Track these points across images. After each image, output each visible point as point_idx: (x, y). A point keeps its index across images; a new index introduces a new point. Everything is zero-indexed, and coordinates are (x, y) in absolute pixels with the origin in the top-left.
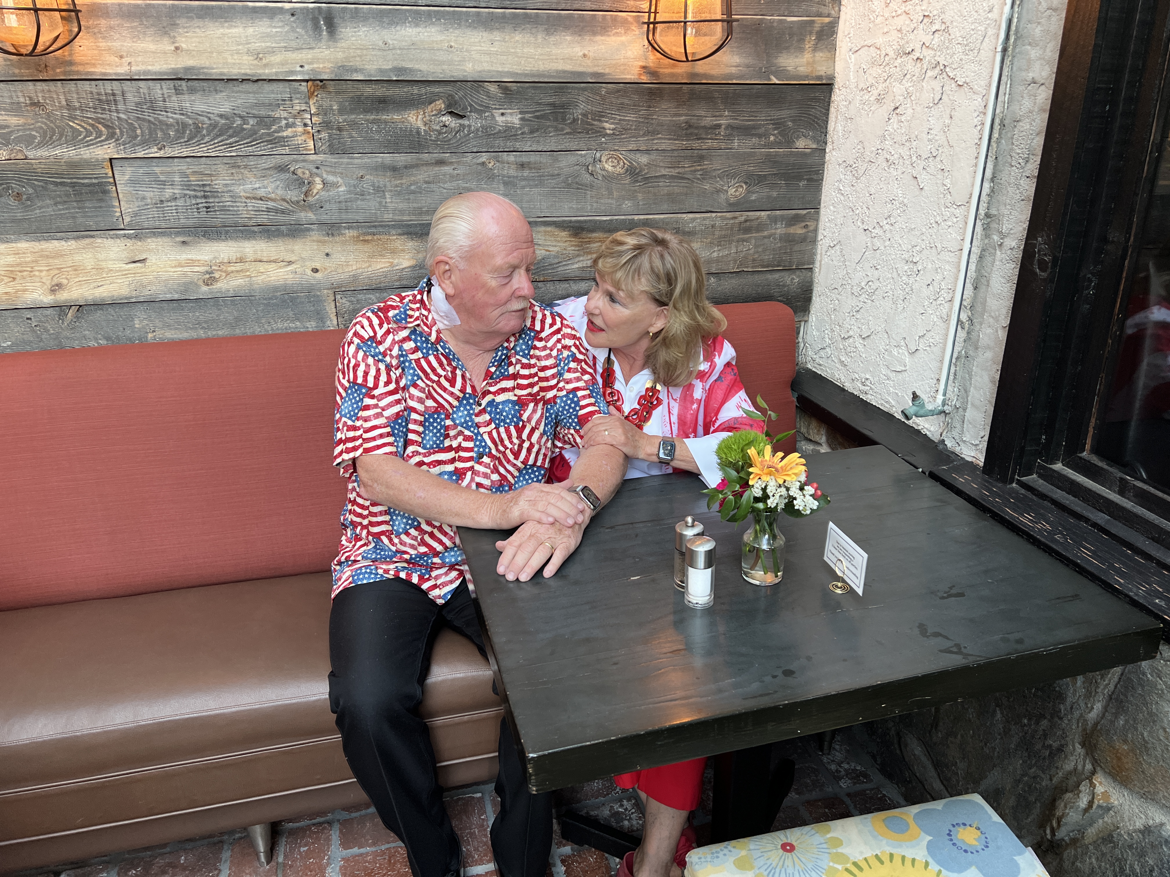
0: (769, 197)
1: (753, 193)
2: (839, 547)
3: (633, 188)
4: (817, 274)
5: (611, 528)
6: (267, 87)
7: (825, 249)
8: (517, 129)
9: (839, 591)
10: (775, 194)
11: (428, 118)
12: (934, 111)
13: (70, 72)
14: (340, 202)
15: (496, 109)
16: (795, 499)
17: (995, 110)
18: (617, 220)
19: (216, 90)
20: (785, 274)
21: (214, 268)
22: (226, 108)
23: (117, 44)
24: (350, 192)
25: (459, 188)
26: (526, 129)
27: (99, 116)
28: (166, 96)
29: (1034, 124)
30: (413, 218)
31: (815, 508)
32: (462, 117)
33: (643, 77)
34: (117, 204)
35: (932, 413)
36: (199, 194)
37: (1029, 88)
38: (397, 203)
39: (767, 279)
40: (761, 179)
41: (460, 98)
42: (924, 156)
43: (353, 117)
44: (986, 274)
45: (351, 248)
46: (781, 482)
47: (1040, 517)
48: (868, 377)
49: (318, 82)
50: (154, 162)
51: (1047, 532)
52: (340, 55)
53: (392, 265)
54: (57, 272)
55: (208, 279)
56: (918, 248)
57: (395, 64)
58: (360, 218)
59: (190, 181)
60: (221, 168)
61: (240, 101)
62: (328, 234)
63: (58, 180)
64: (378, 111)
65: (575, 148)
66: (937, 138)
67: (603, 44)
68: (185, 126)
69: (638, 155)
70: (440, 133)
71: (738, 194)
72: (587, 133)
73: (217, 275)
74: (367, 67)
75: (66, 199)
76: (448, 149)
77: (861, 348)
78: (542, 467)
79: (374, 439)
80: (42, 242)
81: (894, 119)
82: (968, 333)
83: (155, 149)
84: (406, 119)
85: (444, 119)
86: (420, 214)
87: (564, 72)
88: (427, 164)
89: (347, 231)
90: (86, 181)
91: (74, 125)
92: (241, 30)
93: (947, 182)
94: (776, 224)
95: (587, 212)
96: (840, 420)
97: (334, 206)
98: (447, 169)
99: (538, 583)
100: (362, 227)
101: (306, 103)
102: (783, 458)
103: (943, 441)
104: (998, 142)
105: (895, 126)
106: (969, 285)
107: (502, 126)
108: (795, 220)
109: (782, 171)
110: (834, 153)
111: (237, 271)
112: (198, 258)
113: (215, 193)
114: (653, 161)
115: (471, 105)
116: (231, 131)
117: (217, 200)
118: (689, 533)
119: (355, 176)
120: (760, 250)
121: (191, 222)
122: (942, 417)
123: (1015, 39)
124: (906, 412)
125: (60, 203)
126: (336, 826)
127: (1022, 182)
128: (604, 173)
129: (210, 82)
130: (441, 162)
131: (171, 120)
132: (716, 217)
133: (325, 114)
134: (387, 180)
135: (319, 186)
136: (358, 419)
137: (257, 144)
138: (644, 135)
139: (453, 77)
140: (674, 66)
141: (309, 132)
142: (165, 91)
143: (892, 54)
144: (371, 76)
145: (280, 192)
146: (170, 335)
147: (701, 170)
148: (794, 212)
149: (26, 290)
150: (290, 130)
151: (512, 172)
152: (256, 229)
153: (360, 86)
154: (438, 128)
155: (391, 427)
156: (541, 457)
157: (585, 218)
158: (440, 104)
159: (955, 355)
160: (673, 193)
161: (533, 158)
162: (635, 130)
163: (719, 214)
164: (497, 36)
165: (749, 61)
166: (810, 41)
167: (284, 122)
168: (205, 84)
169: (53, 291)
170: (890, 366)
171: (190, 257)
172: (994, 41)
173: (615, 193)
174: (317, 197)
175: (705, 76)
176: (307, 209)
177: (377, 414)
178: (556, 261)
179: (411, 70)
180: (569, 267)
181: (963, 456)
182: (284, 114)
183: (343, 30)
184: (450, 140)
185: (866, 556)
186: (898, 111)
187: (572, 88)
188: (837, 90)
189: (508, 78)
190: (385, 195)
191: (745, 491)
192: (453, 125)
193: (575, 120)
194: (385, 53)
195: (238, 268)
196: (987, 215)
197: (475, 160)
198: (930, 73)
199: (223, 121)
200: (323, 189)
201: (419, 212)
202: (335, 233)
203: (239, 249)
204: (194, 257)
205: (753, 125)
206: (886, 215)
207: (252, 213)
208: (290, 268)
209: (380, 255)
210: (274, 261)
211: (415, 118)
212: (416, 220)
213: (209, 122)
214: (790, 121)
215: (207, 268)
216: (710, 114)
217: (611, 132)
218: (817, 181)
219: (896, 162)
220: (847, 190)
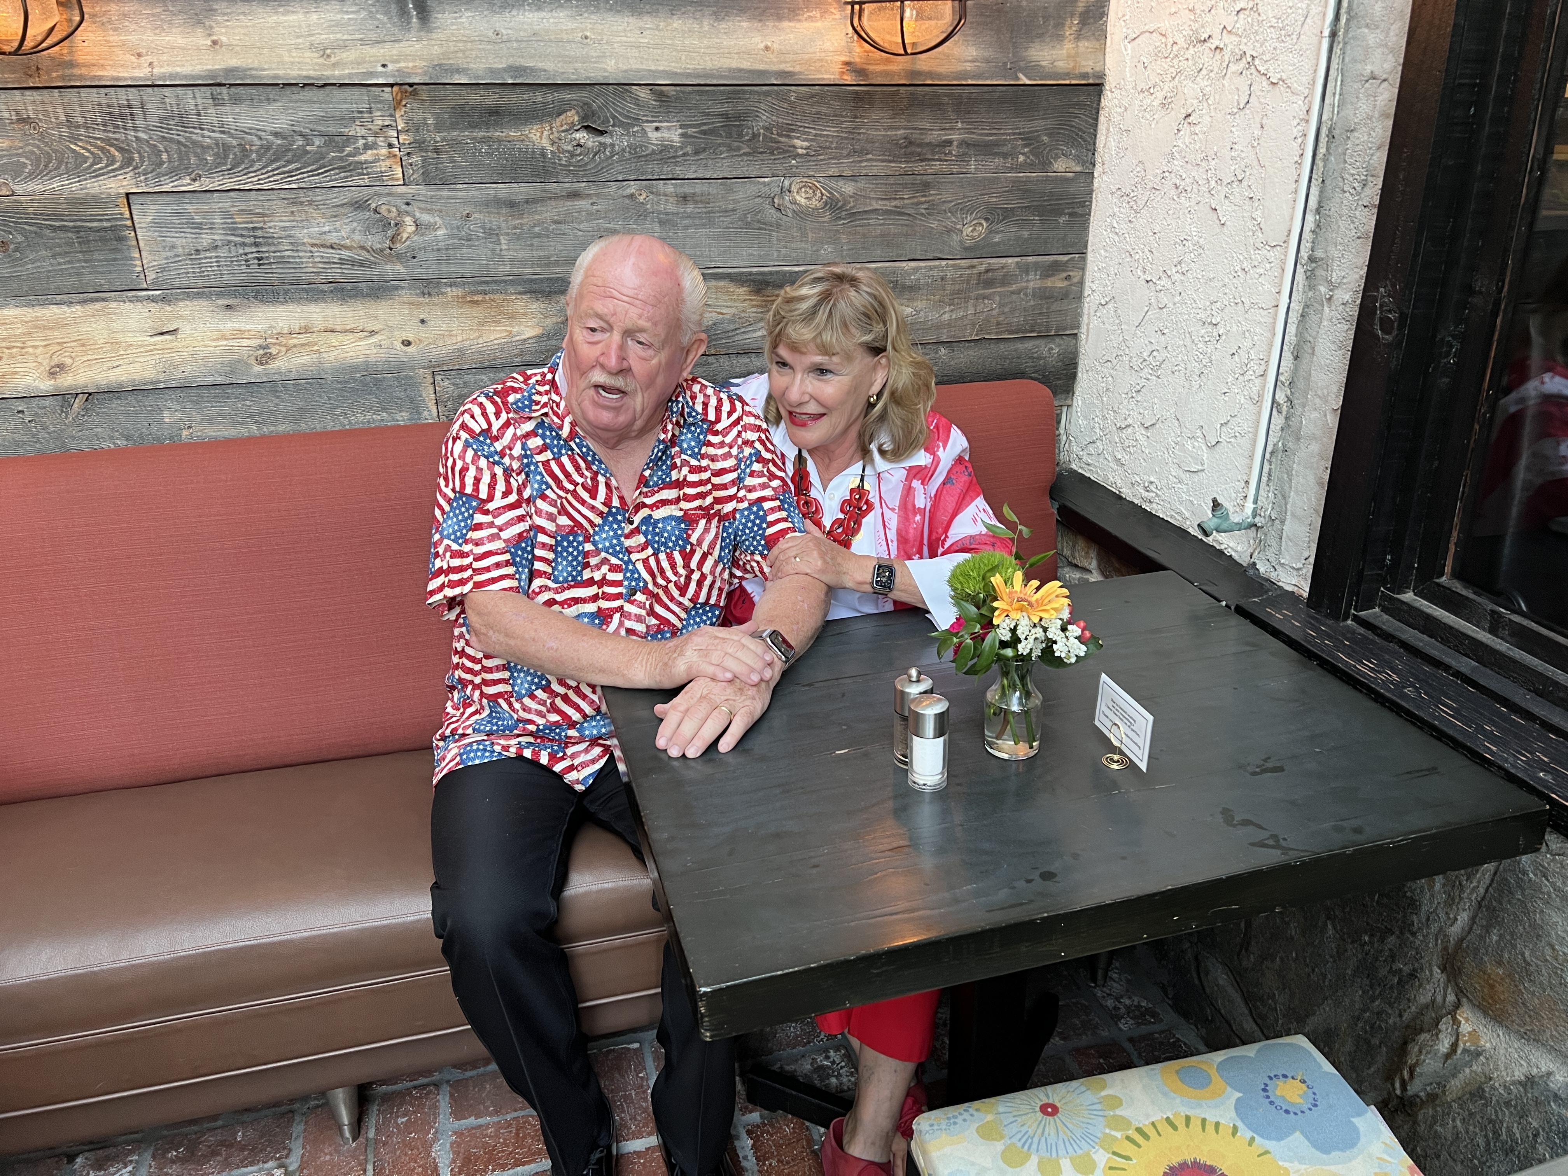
0: (1018, 238)
1: (997, 233)
2: (1115, 707)
3: (835, 228)
4: (1083, 342)
5: (809, 685)
6: (338, 94)
7: (1094, 307)
8: (677, 149)
9: (1115, 766)
10: (1026, 234)
11: (556, 135)
12: (1239, 119)
13: (71, 77)
14: (438, 250)
15: (648, 121)
16: (1055, 642)
17: (1320, 116)
19: (268, 99)
20: (1041, 342)
21: (269, 340)
22: (282, 123)
23: (133, 38)
24: (451, 236)
25: (599, 230)
26: (689, 149)
27: (111, 135)
28: (200, 108)
29: (1374, 134)
30: (538, 270)
31: (1082, 654)
32: (602, 133)
33: (845, 77)
34: (137, 255)
35: (1239, 527)
36: (248, 241)
37: (1367, 85)
38: (516, 250)
39: (1016, 350)
40: (1007, 214)
41: (599, 107)
42: (1226, 180)
43: (455, 134)
44: (1310, 338)
45: (454, 312)
46: (1036, 620)
47: (1384, 664)
48: (1152, 479)
49: (407, 87)
50: (187, 198)
51: (1393, 684)
52: (436, 50)
53: (511, 334)
54: (58, 348)
55: (263, 356)
56: (1218, 305)
57: (511, 61)
58: (467, 271)
59: (235, 223)
60: (278, 205)
61: (301, 114)
62: (424, 294)
63: (57, 224)
64: (488, 126)
65: (755, 173)
66: (1243, 155)
67: (792, 32)
68: (227, 148)
69: (841, 183)
70: (573, 155)
71: (975, 234)
72: (772, 153)
73: (273, 350)
74: (472, 65)
75: (67, 249)
76: (583, 176)
77: (1142, 440)
78: (716, 605)
79: (488, 569)
80: (37, 308)
81: (1186, 130)
82: (1286, 418)
83: (187, 180)
84: (526, 136)
85: (578, 135)
86: (548, 265)
87: (740, 70)
88: (556, 197)
89: (449, 289)
90: (95, 224)
91: (77, 149)
92: (301, 16)
93: (1258, 214)
94: (1027, 274)
95: (772, 260)
96: (1116, 537)
97: (431, 256)
98: (582, 204)
99: (710, 760)
100: (468, 283)
101: (391, 116)
102: (1038, 589)
103: (1254, 564)
104: (1325, 160)
106: (1287, 354)
107: (657, 145)
108: (1053, 269)
109: (1035, 203)
110: (1105, 178)
111: (302, 345)
112: (248, 327)
113: (269, 240)
114: (861, 190)
115: (614, 117)
116: (290, 155)
117: (272, 249)
118: (914, 690)
119: (458, 215)
120: (1006, 310)
121: (238, 279)
122: (1252, 532)
123: (1347, 20)
124: (1205, 526)
125: (60, 254)
126: (446, 1088)
127: (1357, 213)
128: (794, 207)
129: (261, 88)
130: (575, 195)
131: (208, 140)
132: (947, 266)
133: (417, 131)
134: (502, 219)
135: (411, 229)
136: (466, 542)
137: (326, 172)
138: (848, 156)
139: (589, 78)
140: (888, 61)
141: (395, 156)
142: (200, 101)
143: (1181, 42)
144: (478, 77)
145: (357, 237)
146: (212, 432)
147: (926, 202)
148: (1051, 258)
149: (16, 373)
150: (370, 152)
151: (671, 208)
152: (325, 287)
153: (464, 91)
154: (570, 148)
155: (511, 554)
156: (715, 592)
157: (770, 269)
158: (572, 116)
159: (1269, 449)
160: (889, 234)
161: (699, 188)
162: (836, 148)
163: (951, 262)
164: (648, 22)
165: (989, 53)
166: (1071, 26)
167: (361, 142)
168: (253, 91)
169: (52, 374)
170: (1182, 465)
171: (236, 326)
172: (1319, 23)
173: (810, 235)
174: (408, 243)
175: (930, 74)
176: (395, 260)
177: (492, 535)
178: (732, 327)
179: (532, 70)
180: (750, 336)
181: (1280, 584)
182: (362, 131)
183: (440, 16)
184: (586, 164)
185: (1151, 718)
186: (1190, 120)
187: (751, 92)
188: (1109, 93)
189: (664, 79)
190: (499, 240)
191: (987, 633)
192: (590, 144)
193: (755, 136)
194: (497, 47)
195: (303, 341)
196: (1312, 259)
197: (620, 191)
198: (1233, 68)
199: (279, 142)
200: (415, 232)
201: (547, 262)
202: (433, 292)
203: (304, 315)
204: (242, 326)
205: (996, 141)
206: (1175, 261)
207: (320, 265)
208: (372, 340)
209: (494, 322)
210: (351, 331)
211: (538, 134)
212: (542, 273)
213: (259, 143)
214: (1046, 135)
215: (260, 342)
216: (937, 126)
217: (804, 151)
218: (1083, 215)
219: (1189, 189)
220: (1122, 228)
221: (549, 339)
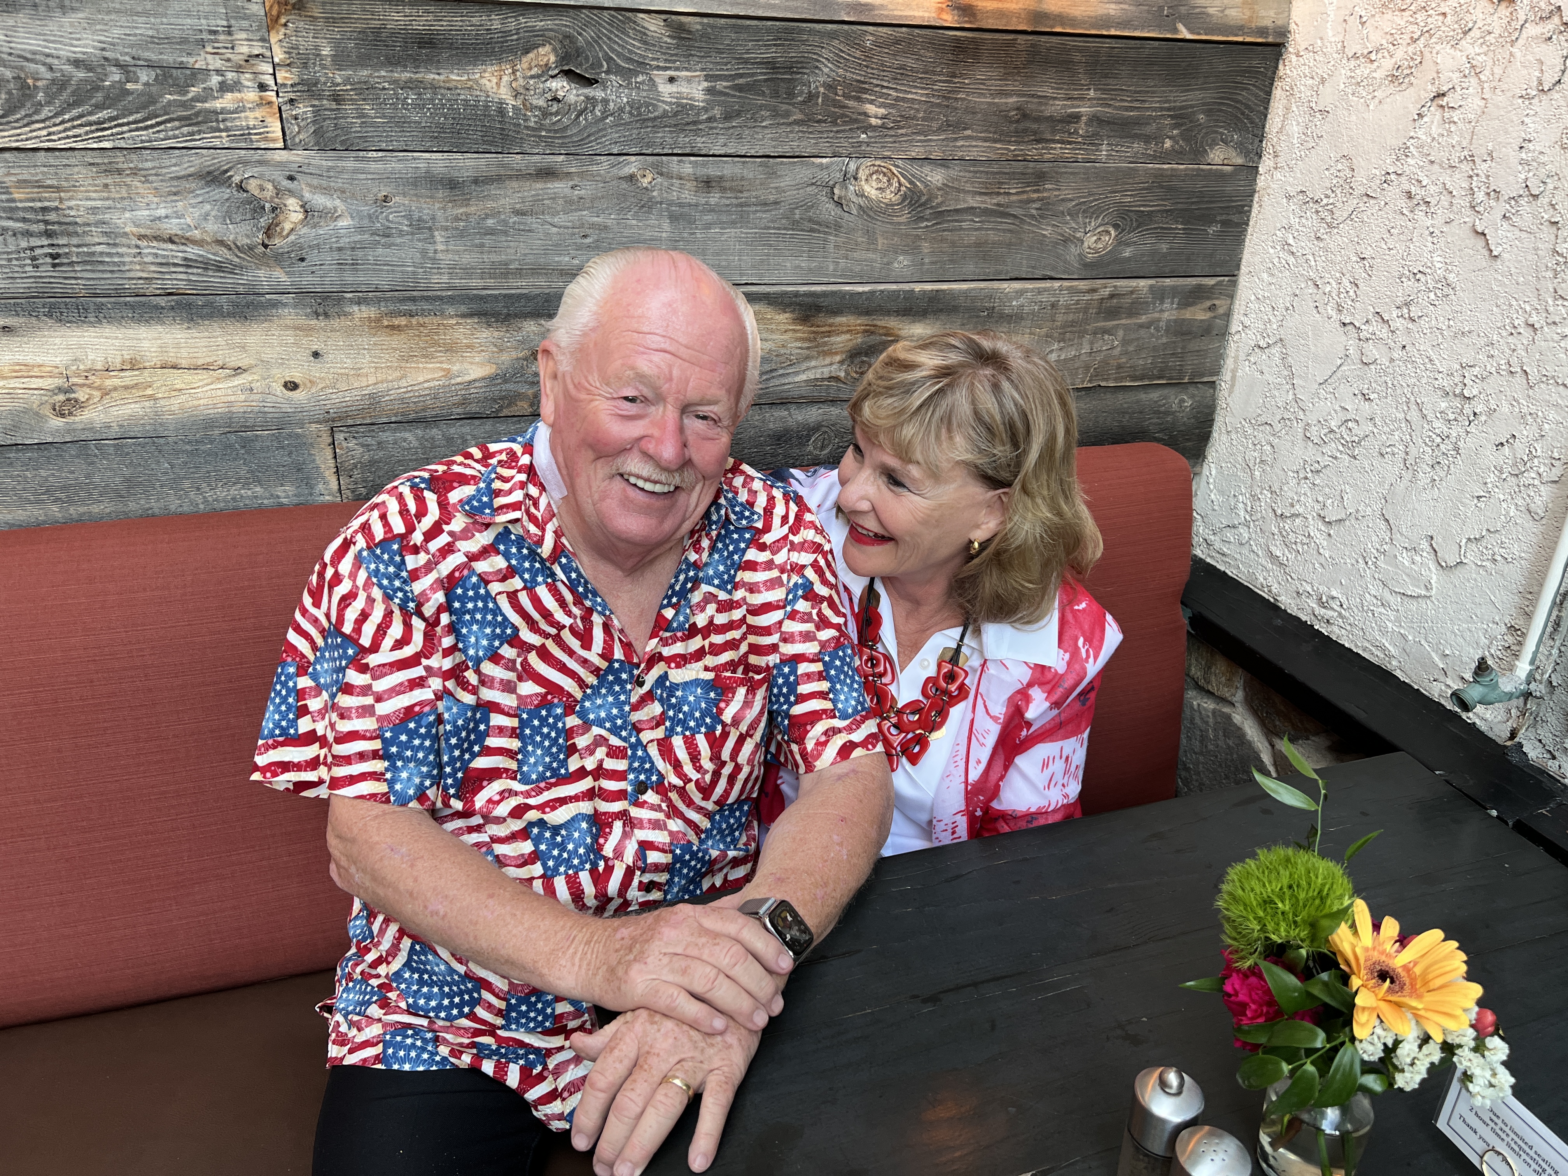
0: (1154, 253)
1: (1128, 245)
3: (914, 232)
4: (1224, 394)
7: (1245, 349)
8: (699, 111)
10: (1164, 247)
11: (521, 82)
12: (1541, 106)
14: (340, 249)
15: (658, 68)
18: (882, 291)
20: (1170, 392)
21: (74, 380)
22: (86, 46)
24: (360, 229)
25: (582, 226)
26: (717, 112)
30: (491, 282)
32: (590, 82)
33: (945, 16)
35: (1506, 697)
36: (35, 228)
38: (457, 252)
39: (1138, 402)
40: (1142, 220)
41: (588, 43)
42: (1506, 193)
43: (365, 73)
45: (365, 341)
48: (1334, 593)
53: (448, 374)
55: (64, 403)
56: (1476, 371)
58: (383, 281)
59: (13, 200)
60: (81, 175)
61: (117, 32)
62: (317, 315)
64: (417, 63)
65: (809, 151)
66: (1543, 158)
69: (927, 169)
70: (545, 114)
71: (1100, 246)
72: (834, 123)
73: (81, 395)
76: (562, 146)
77: (1320, 539)
79: (348, 760)
81: (1433, 116)
84: (476, 82)
85: (554, 84)
86: (506, 275)
88: (520, 176)
89: (356, 308)
94: (1162, 303)
95: (827, 276)
97: (329, 258)
98: (558, 187)
100: (386, 300)
101: (263, 40)
102: (1406, 944)
105: (1435, 131)
107: (671, 103)
108: (1195, 295)
109: (1180, 206)
110: (1278, 175)
111: (126, 388)
112: (39, 360)
113: (69, 228)
114: (953, 180)
115: (609, 60)
116: (99, 96)
117: (75, 241)
119: (370, 197)
120: (1131, 349)
121: (20, 286)
124: (1464, 696)
128: (861, 201)
130: (547, 173)
132: (1061, 289)
133: (305, 65)
134: (437, 205)
135: (296, 216)
137: (158, 124)
138: (940, 130)
141: (270, 103)
145: (212, 227)
147: (1039, 199)
148: (1193, 281)
150: (229, 96)
151: (688, 196)
152: (162, 301)
154: (541, 103)
155: (384, 739)
157: (823, 288)
158: (546, 55)
160: (986, 242)
161: (729, 169)
162: (924, 119)
163: (1066, 284)
167: (215, 80)
170: (1389, 582)
171: (20, 358)
173: (880, 241)
174: (292, 237)
175: (1061, 18)
176: (271, 262)
180: (790, 380)
181: (1564, 781)
184: (566, 128)
186: (1444, 101)
187: (811, 32)
188: (1294, 58)
189: (686, 6)
190: (433, 237)
192: (572, 98)
193: (812, 97)
195: (128, 382)
197: (615, 171)
199: (81, 74)
200: (304, 222)
201: (504, 272)
202: (331, 311)
203: (128, 343)
204: (30, 359)
205: (1138, 117)
206: (1399, 301)
207: (153, 268)
208: (239, 381)
209: (424, 356)
210: (206, 368)
211: (495, 80)
212: (495, 287)
213: (49, 75)
214: (1203, 112)
215: (59, 382)
216: (1061, 94)
217: (879, 122)
218: (1238, 225)
219: (1433, 202)
220: (1304, 245)
221: (506, 381)
